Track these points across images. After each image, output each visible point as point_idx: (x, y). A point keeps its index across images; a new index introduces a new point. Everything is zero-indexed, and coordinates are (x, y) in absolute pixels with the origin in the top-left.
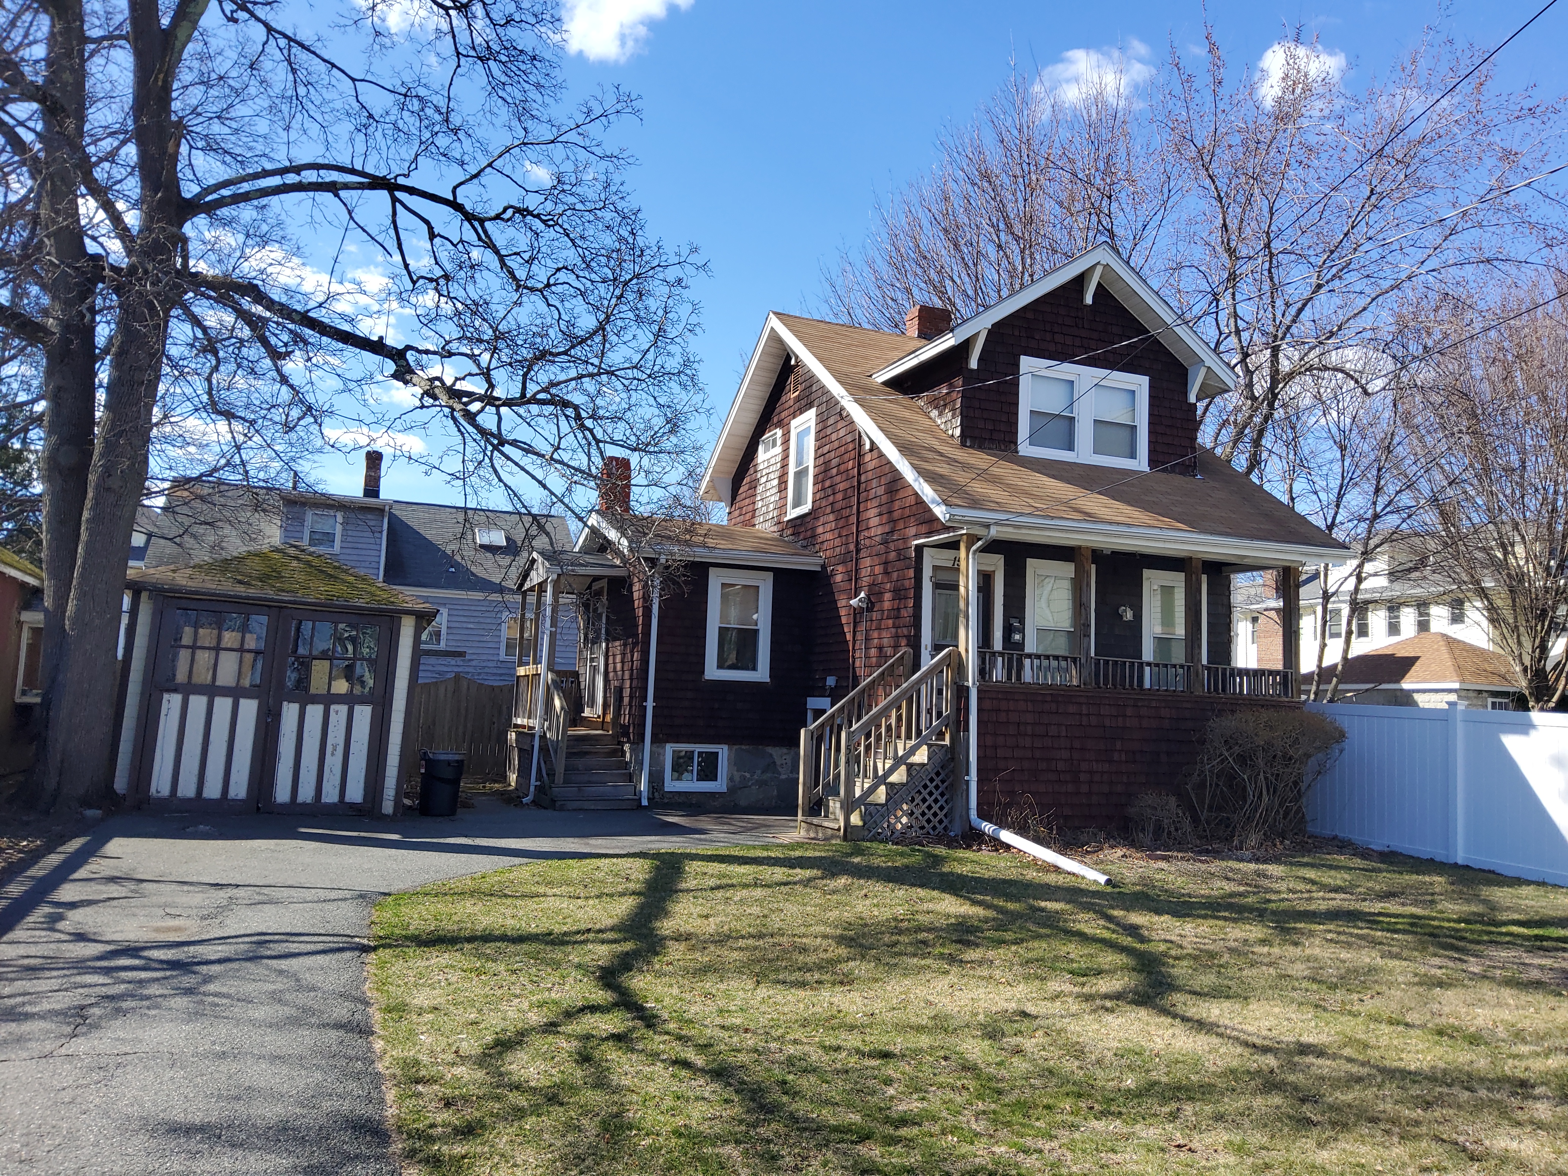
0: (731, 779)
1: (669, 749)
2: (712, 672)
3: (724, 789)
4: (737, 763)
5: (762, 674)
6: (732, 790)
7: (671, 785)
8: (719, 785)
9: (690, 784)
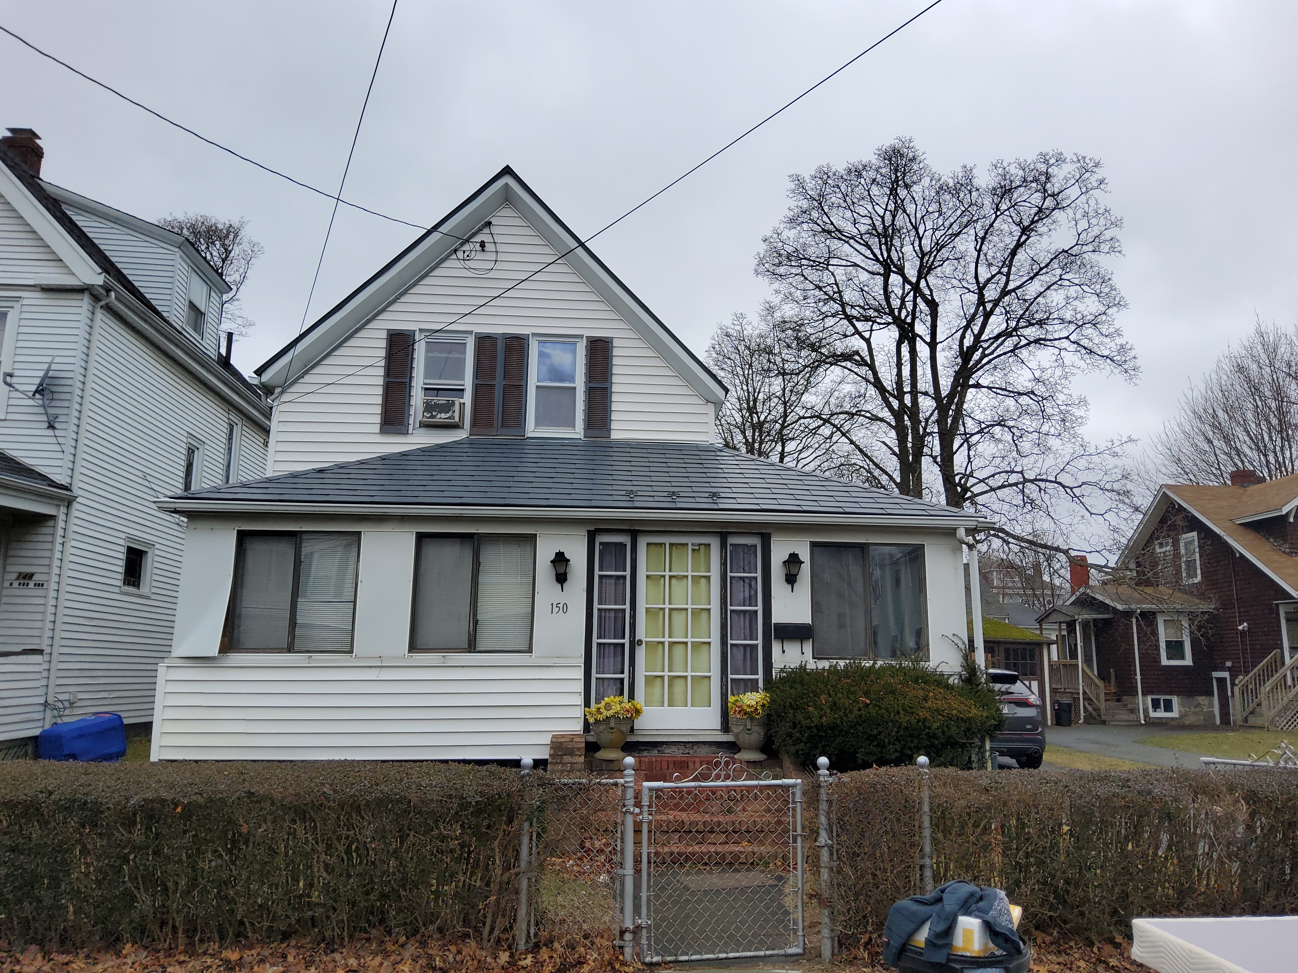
0: (1180, 711)
1: (1149, 698)
2: (1165, 662)
3: (1177, 716)
4: (1182, 705)
5: (1188, 661)
6: (1182, 717)
7: (1153, 714)
8: (1175, 714)
9: (1161, 714)
